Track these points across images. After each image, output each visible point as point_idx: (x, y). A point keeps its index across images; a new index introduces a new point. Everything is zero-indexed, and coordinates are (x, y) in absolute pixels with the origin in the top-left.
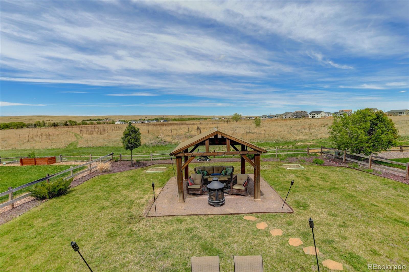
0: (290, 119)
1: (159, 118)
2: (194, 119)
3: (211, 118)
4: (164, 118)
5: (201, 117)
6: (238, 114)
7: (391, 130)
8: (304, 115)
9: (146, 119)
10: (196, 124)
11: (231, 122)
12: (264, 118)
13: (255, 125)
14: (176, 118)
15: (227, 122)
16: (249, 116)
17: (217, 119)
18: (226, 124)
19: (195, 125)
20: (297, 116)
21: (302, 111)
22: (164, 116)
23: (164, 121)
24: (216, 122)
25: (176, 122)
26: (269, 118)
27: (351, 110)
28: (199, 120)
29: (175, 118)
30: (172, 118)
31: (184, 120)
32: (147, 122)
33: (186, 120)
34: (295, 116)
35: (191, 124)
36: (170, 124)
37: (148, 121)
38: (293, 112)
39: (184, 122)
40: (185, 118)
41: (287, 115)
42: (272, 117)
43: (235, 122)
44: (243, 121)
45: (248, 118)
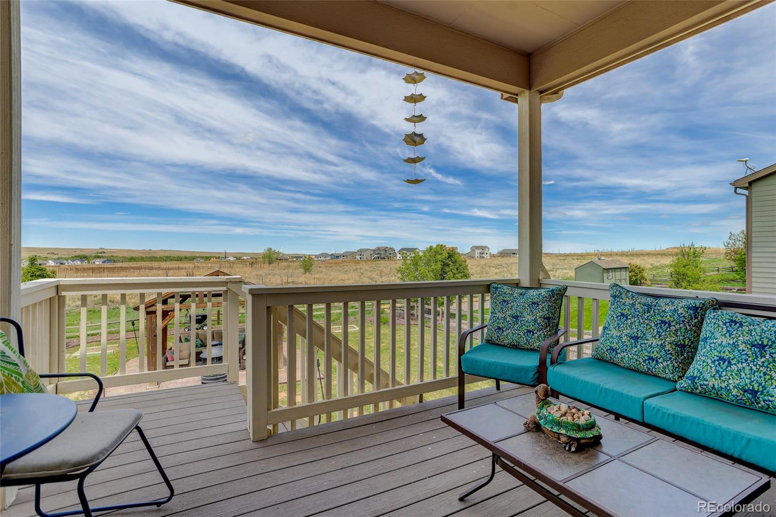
0: (367, 261)
1: (91, 256)
2: (180, 259)
3: (219, 258)
4: (103, 255)
5: (198, 255)
6: (273, 250)
7: (463, 272)
8: (390, 254)
9: (52, 256)
10: (185, 268)
11: (260, 265)
12: (324, 259)
13: (302, 270)
14: (134, 255)
15: (251, 265)
16: (297, 254)
17: (232, 259)
18: (248, 269)
19: (183, 270)
20: (379, 256)
21: (387, 247)
22: (105, 251)
23: (104, 262)
24: (229, 265)
25: (136, 264)
26: (332, 258)
27: (457, 247)
28: (191, 260)
29: (132, 256)
30: (126, 256)
31: (155, 261)
32: (53, 264)
33: (161, 261)
34: (375, 256)
35: (172, 269)
36: (122, 269)
37: (57, 261)
38: (373, 249)
39: (155, 264)
40: (158, 256)
41: (362, 254)
42: (338, 257)
43: (266, 265)
44: (284, 264)
45: (295, 257)
